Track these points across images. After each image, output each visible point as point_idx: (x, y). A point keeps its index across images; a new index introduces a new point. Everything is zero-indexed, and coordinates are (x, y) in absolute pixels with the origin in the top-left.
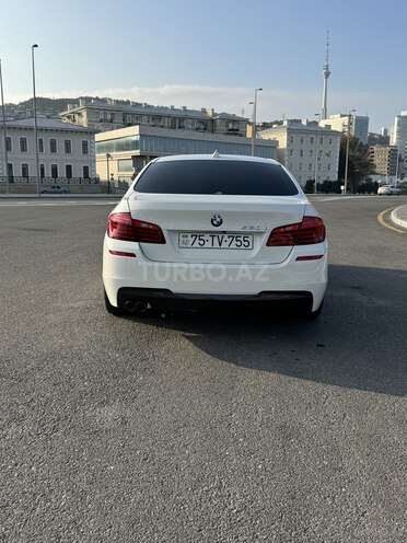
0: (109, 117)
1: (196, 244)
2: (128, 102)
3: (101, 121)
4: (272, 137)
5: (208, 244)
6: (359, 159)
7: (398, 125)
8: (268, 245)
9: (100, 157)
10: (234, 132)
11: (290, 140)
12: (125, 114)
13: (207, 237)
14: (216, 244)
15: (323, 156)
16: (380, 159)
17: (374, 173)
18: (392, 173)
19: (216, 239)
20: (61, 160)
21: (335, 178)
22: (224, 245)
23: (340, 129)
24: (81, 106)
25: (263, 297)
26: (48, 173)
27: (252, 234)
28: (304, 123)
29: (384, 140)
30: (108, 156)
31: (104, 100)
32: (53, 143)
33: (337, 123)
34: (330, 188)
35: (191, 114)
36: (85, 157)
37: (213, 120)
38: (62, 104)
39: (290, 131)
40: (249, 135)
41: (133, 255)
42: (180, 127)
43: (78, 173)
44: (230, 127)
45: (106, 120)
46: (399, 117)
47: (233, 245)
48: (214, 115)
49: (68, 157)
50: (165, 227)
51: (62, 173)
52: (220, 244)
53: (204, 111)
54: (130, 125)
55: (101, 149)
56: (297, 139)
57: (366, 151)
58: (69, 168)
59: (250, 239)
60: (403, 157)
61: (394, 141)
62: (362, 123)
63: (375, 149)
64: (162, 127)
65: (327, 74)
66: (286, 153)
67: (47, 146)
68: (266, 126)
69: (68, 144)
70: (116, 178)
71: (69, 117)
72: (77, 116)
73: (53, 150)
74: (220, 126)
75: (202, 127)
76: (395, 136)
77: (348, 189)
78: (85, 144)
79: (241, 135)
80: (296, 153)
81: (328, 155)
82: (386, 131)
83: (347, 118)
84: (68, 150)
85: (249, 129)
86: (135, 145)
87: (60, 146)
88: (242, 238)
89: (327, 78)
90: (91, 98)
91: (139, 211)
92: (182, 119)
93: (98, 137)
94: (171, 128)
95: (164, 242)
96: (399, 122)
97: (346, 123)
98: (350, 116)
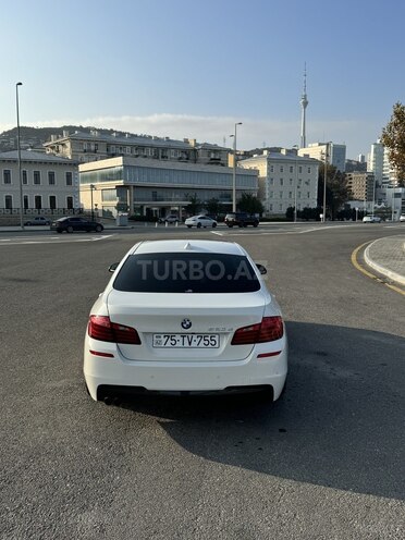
0: (93, 147)
1: (168, 344)
2: (112, 131)
3: (85, 151)
4: (253, 166)
5: (179, 344)
6: (337, 186)
7: (375, 152)
8: (233, 343)
9: (84, 187)
10: (216, 161)
11: (270, 169)
12: (108, 145)
13: (178, 337)
14: (187, 344)
15: (303, 184)
16: (358, 186)
17: (352, 199)
18: (369, 199)
19: (186, 339)
20: (45, 191)
21: (314, 205)
22: (194, 344)
23: (318, 157)
24: (65, 137)
26: (32, 204)
27: (218, 333)
28: (283, 152)
29: (362, 167)
30: (92, 186)
31: (87, 130)
32: (37, 175)
33: (315, 151)
34: (309, 215)
35: (175, 145)
36: (69, 188)
37: (195, 150)
38: (46, 133)
39: (270, 161)
40: (231, 164)
42: (163, 157)
43: (61, 204)
44: (212, 156)
45: (90, 151)
46: (375, 144)
47: (202, 345)
48: (197, 145)
49: (52, 188)
50: (140, 330)
51: (46, 204)
52: (190, 343)
53: (186, 141)
54: (113, 156)
55: (85, 179)
56: (276, 168)
57: (343, 179)
58: (53, 199)
59: (216, 338)
60: (380, 183)
61: (371, 167)
62: (340, 151)
63: (353, 175)
64: (145, 157)
65: (305, 104)
66: (267, 181)
67: (30, 178)
68: (247, 155)
69: (51, 176)
70: (100, 207)
71: (53, 148)
72: (60, 147)
73: (37, 181)
74: (202, 156)
75: (185, 156)
76: (372, 164)
77: (327, 216)
78: (69, 176)
79: (223, 165)
80: (276, 181)
81: (307, 183)
82: (363, 157)
83: (325, 147)
84: (52, 181)
85: (231, 158)
86: (118, 175)
87: (44, 178)
88: (209, 338)
89: (305, 107)
90: (75, 128)
92: (165, 149)
93: (82, 168)
94: (154, 158)
95: (140, 343)
96: (375, 149)
97: (324, 151)
98: (328, 145)
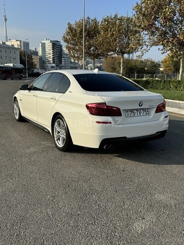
1: (132, 115)
5: (136, 115)
7: (41, 47)
8: (156, 112)
13: (135, 111)
14: (139, 114)
18: (41, 68)
19: (138, 112)
22: (142, 114)
23: (17, 47)
25: (157, 134)
27: (149, 108)
28: (1, 43)
29: (36, 53)
41: (110, 123)
46: (41, 43)
47: (144, 114)
50: (121, 108)
59: (149, 111)
60: (45, 61)
61: (40, 54)
62: (26, 45)
63: (33, 57)
65: (6, 20)
76: (40, 51)
81: (14, 59)
82: (35, 49)
88: (147, 111)
91: (111, 102)
95: (121, 115)
96: (41, 45)
97: (19, 44)
98: (20, 41)
